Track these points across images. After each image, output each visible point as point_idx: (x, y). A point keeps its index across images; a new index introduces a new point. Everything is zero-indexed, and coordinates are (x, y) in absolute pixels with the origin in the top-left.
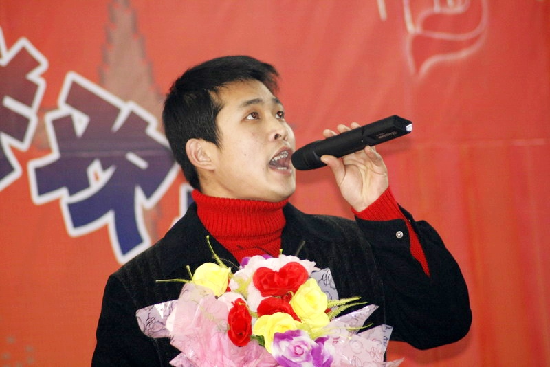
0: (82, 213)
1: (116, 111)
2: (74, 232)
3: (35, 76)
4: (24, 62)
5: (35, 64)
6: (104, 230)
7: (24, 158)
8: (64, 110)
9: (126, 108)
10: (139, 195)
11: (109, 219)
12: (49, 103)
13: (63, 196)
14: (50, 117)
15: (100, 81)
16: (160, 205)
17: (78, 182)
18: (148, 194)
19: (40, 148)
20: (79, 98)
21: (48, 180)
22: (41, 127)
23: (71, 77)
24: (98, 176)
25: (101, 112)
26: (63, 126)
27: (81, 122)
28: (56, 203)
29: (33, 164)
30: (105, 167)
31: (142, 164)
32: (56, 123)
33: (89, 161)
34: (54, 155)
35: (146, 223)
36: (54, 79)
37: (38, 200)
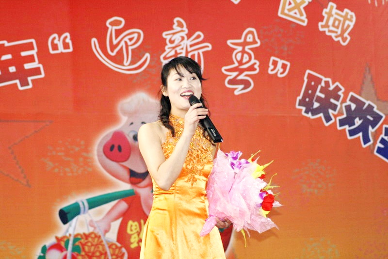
0: (352, 133)
1: (364, 104)
2: (349, 138)
3: (340, 93)
4: (337, 89)
5: (340, 89)
6: (359, 138)
7: (335, 116)
8: (348, 103)
9: (367, 103)
10: (370, 128)
11: (360, 134)
12: (344, 101)
13: (347, 128)
14: (344, 105)
15: (360, 95)
16: (376, 131)
17: (351, 123)
18: (373, 127)
19: (341, 113)
20: (353, 100)
21: (343, 123)
22: (341, 108)
23: (351, 94)
24: (358, 122)
25: (359, 104)
26: (348, 108)
27: (353, 106)
28: (344, 130)
29: (338, 118)
30: (360, 119)
31: (371, 119)
32: (346, 107)
33: (356, 118)
34: (345, 116)
35: (372, 136)
36: (346, 94)
37: (339, 128)
